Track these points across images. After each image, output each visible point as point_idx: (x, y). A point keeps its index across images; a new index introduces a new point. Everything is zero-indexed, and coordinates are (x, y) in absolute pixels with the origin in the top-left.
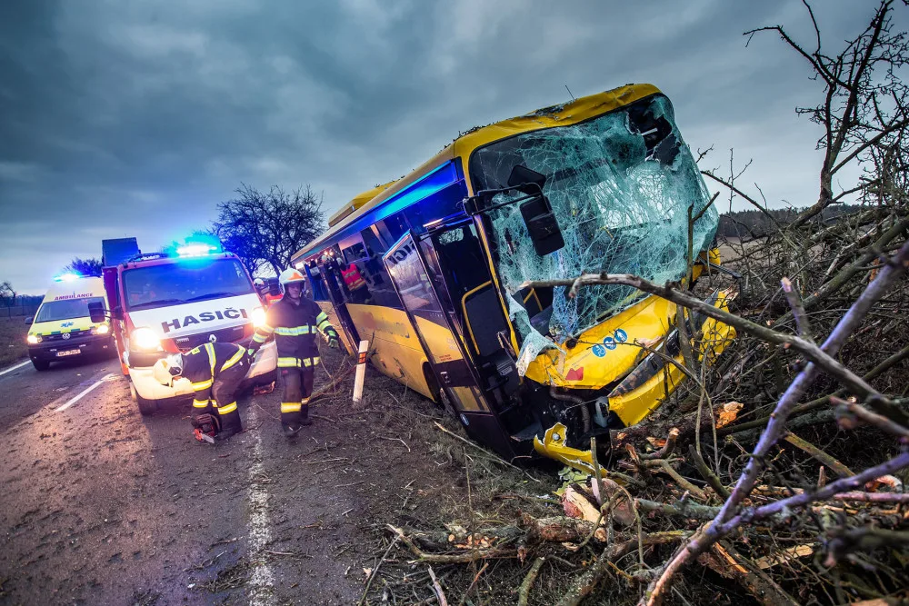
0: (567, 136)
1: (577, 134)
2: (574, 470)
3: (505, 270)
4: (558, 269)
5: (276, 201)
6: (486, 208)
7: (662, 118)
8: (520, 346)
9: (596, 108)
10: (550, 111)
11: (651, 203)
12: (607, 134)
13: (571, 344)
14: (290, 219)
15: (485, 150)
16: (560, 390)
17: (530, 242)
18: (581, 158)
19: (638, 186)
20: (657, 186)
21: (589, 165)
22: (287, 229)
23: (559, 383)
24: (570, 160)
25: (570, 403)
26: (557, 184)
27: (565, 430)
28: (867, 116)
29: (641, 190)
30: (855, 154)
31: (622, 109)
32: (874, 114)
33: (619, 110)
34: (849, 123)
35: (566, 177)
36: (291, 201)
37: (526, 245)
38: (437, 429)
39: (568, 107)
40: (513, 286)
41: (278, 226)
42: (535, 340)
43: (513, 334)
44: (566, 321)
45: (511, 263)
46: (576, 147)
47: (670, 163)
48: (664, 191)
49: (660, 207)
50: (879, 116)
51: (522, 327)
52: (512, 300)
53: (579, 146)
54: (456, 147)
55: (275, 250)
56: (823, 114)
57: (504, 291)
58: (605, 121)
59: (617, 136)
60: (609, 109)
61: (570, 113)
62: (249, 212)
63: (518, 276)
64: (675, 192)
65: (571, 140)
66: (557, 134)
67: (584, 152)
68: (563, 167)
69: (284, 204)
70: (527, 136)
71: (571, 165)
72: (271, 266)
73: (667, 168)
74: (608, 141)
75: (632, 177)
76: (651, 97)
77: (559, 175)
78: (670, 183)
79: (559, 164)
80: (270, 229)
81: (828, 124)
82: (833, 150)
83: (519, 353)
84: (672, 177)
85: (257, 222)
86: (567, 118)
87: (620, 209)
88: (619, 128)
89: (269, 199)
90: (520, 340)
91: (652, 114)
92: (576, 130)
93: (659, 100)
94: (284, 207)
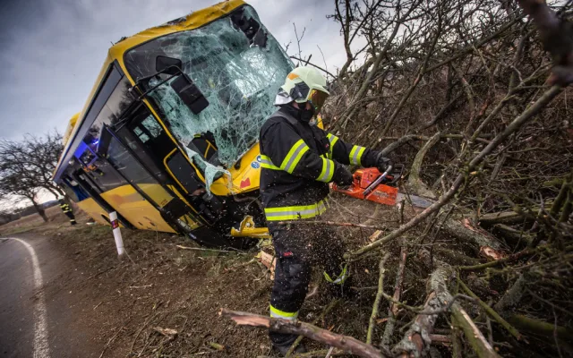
0: (192, 35)
1: (200, 33)
2: (264, 239)
3: (176, 131)
4: (211, 122)
5: (31, 144)
6: (148, 90)
7: (251, 18)
8: (204, 177)
9: (208, 17)
10: (178, 22)
11: (260, 72)
12: (220, 33)
13: (237, 167)
14: (49, 154)
15: (133, 51)
16: (239, 196)
17: (187, 108)
18: (207, 49)
19: (249, 63)
20: (260, 62)
21: (213, 53)
22: (50, 162)
23: (236, 191)
24: (199, 51)
25: (248, 201)
26: (195, 68)
27: (252, 219)
28: (357, 15)
29: (252, 65)
30: (356, 33)
31: (226, 16)
32: (359, 14)
33: (224, 17)
34: (350, 19)
35: (200, 62)
36: (45, 141)
37: (185, 110)
38: (180, 249)
39: (189, 17)
40: (186, 140)
41: (41, 161)
42: (211, 170)
43: (197, 171)
44: (228, 153)
45: (178, 125)
46: (201, 42)
47: (264, 46)
48: (266, 64)
49: (266, 73)
50: (362, 14)
51: (200, 165)
52: (187, 149)
53: (203, 41)
54: (111, 53)
55: (45, 178)
56: (338, 17)
57: (181, 145)
58: (217, 25)
59: (227, 33)
60: (218, 17)
61: (192, 22)
62: (11, 157)
63: (186, 132)
64: (273, 63)
65: (196, 38)
66: (185, 35)
67: (208, 45)
68: (195, 56)
69: (39, 144)
70: (164, 38)
71: (200, 54)
72: (47, 190)
73: (263, 49)
74: (222, 37)
75: (245, 58)
76: (241, 7)
77: (195, 62)
78: (267, 58)
79: (193, 55)
80: (34, 164)
81: (341, 21)
82: (346, 32)
83: (205, 182)
84: (269, 55)
85: (22, 163)
86: (191, 25)
87: (242, 78)
88: (227, 27)
89: (25, 144)
90: (203, 173)
91: (245, 17)
92: (199, 32)
93: (247, 8)
94: (40, 147)
